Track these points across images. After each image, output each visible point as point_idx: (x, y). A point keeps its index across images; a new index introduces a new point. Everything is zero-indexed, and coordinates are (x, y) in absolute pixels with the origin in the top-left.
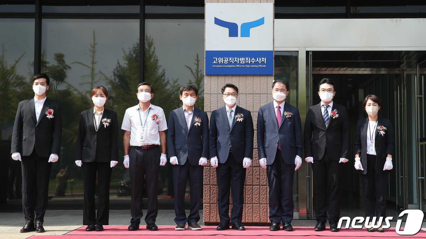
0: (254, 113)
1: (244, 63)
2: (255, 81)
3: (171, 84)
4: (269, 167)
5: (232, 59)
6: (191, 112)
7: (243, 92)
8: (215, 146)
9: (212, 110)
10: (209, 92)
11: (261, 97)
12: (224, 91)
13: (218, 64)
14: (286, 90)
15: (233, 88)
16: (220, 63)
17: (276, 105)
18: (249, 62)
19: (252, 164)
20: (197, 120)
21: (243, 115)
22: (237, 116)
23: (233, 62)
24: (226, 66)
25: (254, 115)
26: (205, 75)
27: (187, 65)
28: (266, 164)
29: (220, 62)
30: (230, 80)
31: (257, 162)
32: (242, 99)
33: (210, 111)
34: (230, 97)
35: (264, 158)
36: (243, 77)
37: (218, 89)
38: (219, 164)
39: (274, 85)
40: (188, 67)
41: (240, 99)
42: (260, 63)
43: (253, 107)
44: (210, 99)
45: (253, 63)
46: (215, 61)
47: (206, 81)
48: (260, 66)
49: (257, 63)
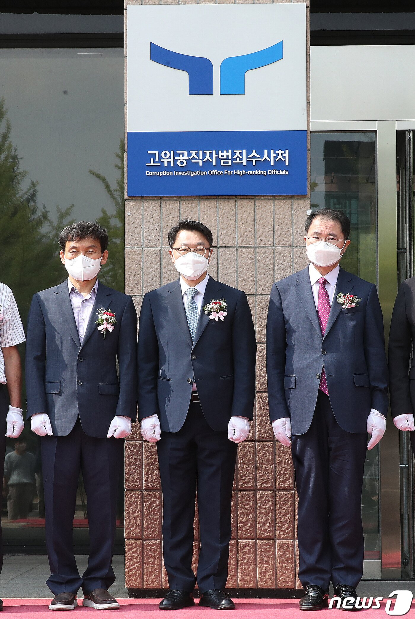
0: (258, 297)
1: (230, 164)
2: (258, 211)
3: (51, 222)
4: (299, 440)
5: (197, 154)
6: (88, 296)
7: (229, 241)
8: (152, 386)
9: (146, 291)
10: (137, 243)
11: (276, 254)
12: (174, 241)
13: (161, 167)
14: (341, 236)
16: (166, 164)
17: (315, 275)
18: (244, 161)
19: (254, 434)
20: (105, 317)
21: (225, 304)
22: (211, 306)
23: (200, 162)
24: (182, 173)
25: (258, 303)
26: (126, 196)
27: (96, 171)
28: (289, 434)
29: (166, 161)
30: (195, 210)
31: (267, 428)
32: (225, 261)
33: (140, 292)
34: (191, 256)
35: (284, 419)
36: (226, 202)
37: (161, 235)
39: (310, 224)
40: (98, 176)
41: (221, 261)
42: (272, 164)
43: (255, 280)
44: (141, 260)
45: (254, 164)
46: (152, 160)
47: (129, 214)
48: (274, 171)
49: (264, 165)
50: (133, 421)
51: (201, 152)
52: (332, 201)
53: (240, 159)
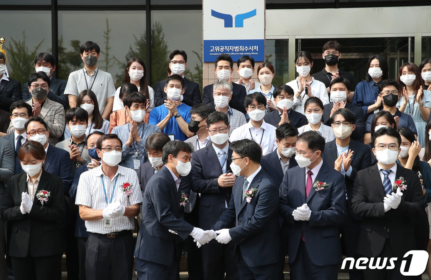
1: (238, 51)
10: (207, 78)
16: (216, 51)
18: (243, 50)
23: (228, 50)
26: (203, 62)
27: (194, 51)
29: (216, 50)
40: (195, 53)
42: (253, 51)
45: (246, 51)
46: (212, 49)
47: (204, 68)
48: (253, 53)
49: (250, 51)
51: (228, 47)
53: (242, 49)
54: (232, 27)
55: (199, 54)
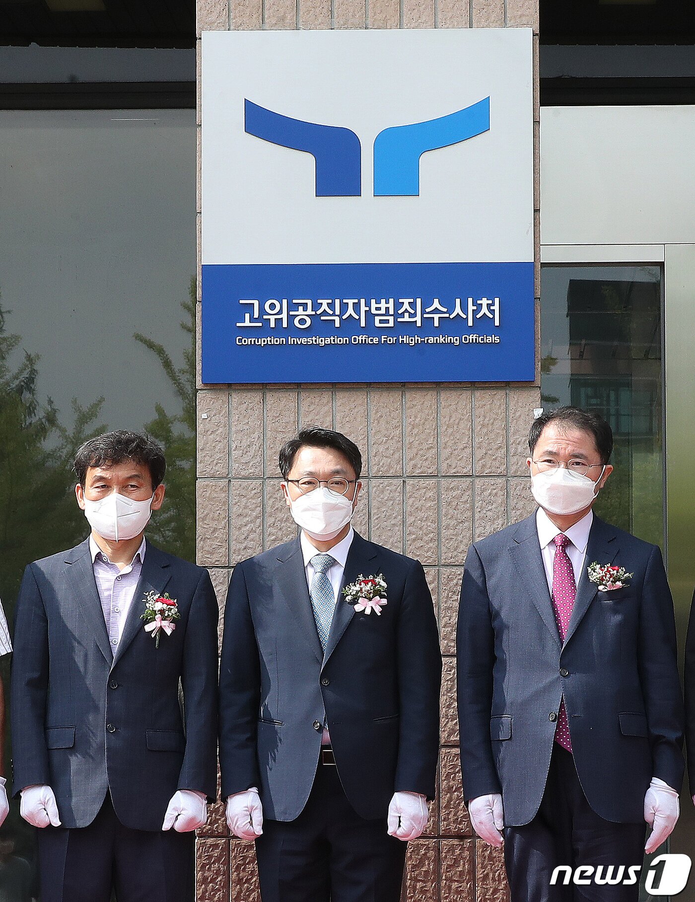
0: (443, 569)
1: (391, 324)
2: (444, 412)
3: (63, 430)
4: (518, 836)
5: (331, 306)
6: (127, 569)
7: (390, 467)
8: (248, 735)
9: (236, 559)
10: (220, 469)
11: (478, 491)
12: (290, 466)
13: (264, 330)
14: (595, 457)
15: (332, 451)
16: (272, 325)
17: (547, 531)
18: (418, 319)
19: (436, 824)
20: (159, 606)
21: (384, 584)
22: (357, 588)
23: (337, 319)
24: (304, 341)
25: (443, 581)
26: (199, 383)
28: (499, 825)
29: (272, 318)
30: (326, 408)
31: (461, 814)
32: (383, 503)
33: (224, 561)
34: (321, 495)
35: (490, 797)
36: (385, 394)
37: (263, 455)
38: (268, 823)
39: (539, 436)
40: (151, 345)
41: (374, 503)
42: (470, 323)
43: (439, 540)
44: (227, 503)
45: (436, 324)
46: (247, 316)
47: (204, 416)
48: (472, 337)
49: (454, 325)
50: (211, 800)
51: (337, 302)
52: (583, 390)
53: (411, 315)
54: (356, 192)
55: (168, 351)
